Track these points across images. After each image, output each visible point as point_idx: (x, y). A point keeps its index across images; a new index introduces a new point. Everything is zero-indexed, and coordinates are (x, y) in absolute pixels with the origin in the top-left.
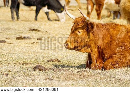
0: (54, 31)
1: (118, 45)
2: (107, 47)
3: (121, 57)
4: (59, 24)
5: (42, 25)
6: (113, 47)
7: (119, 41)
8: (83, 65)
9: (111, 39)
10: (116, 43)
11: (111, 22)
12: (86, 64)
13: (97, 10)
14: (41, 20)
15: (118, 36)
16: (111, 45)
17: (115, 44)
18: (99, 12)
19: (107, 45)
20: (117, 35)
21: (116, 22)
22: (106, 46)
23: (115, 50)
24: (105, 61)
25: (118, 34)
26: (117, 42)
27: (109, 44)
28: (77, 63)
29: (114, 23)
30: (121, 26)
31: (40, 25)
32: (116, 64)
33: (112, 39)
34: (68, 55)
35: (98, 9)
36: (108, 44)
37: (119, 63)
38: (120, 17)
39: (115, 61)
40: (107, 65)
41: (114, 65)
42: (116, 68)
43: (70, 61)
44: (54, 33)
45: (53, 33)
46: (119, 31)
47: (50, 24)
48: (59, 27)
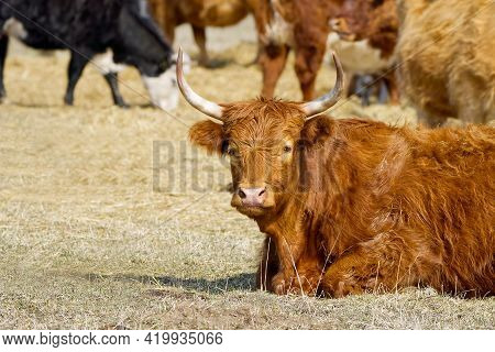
0: (135, 146)
1: (380, 204)
2: (338, 209)
3: (391, 250)
4: (154, 120)
5: (91, 122)
6: (362, 213)
7: (385, 189)
8: (246, 276)
9: (352, 180)
10: (373, 196)
11: (354, 113)
12: (258, 275)
13: (299, 72)
14: (88, 103)
15: (381, 168)
16: (351, 203)
17: (367, 198)
18: (307, 76)
19: (339, 204)
20: (374, 167)
21: (375, 115)
22: (335, 206)
23: (369, 222)
24: (329, 265)
25: (378, 163)
26: (376, 192)
27: (346, 201)
28: (222, 269)
29: (366, 119)
30: (392, 130)
31: (83, 123)
32: (373, 276)
33: (357, 181)
34: (190, 238)
35: (304, 66)
36: (343, 201)
37: (384, 272)
38: (388, 98)
39: (369, 266)
40: (338, 280)
41: (365, 279)
42: (370, 290)
43: (196, 260)
44: (137, 155)
45: (131, 154)
46: (384, 150)
47: (121, 120)
48: (155, 132)
